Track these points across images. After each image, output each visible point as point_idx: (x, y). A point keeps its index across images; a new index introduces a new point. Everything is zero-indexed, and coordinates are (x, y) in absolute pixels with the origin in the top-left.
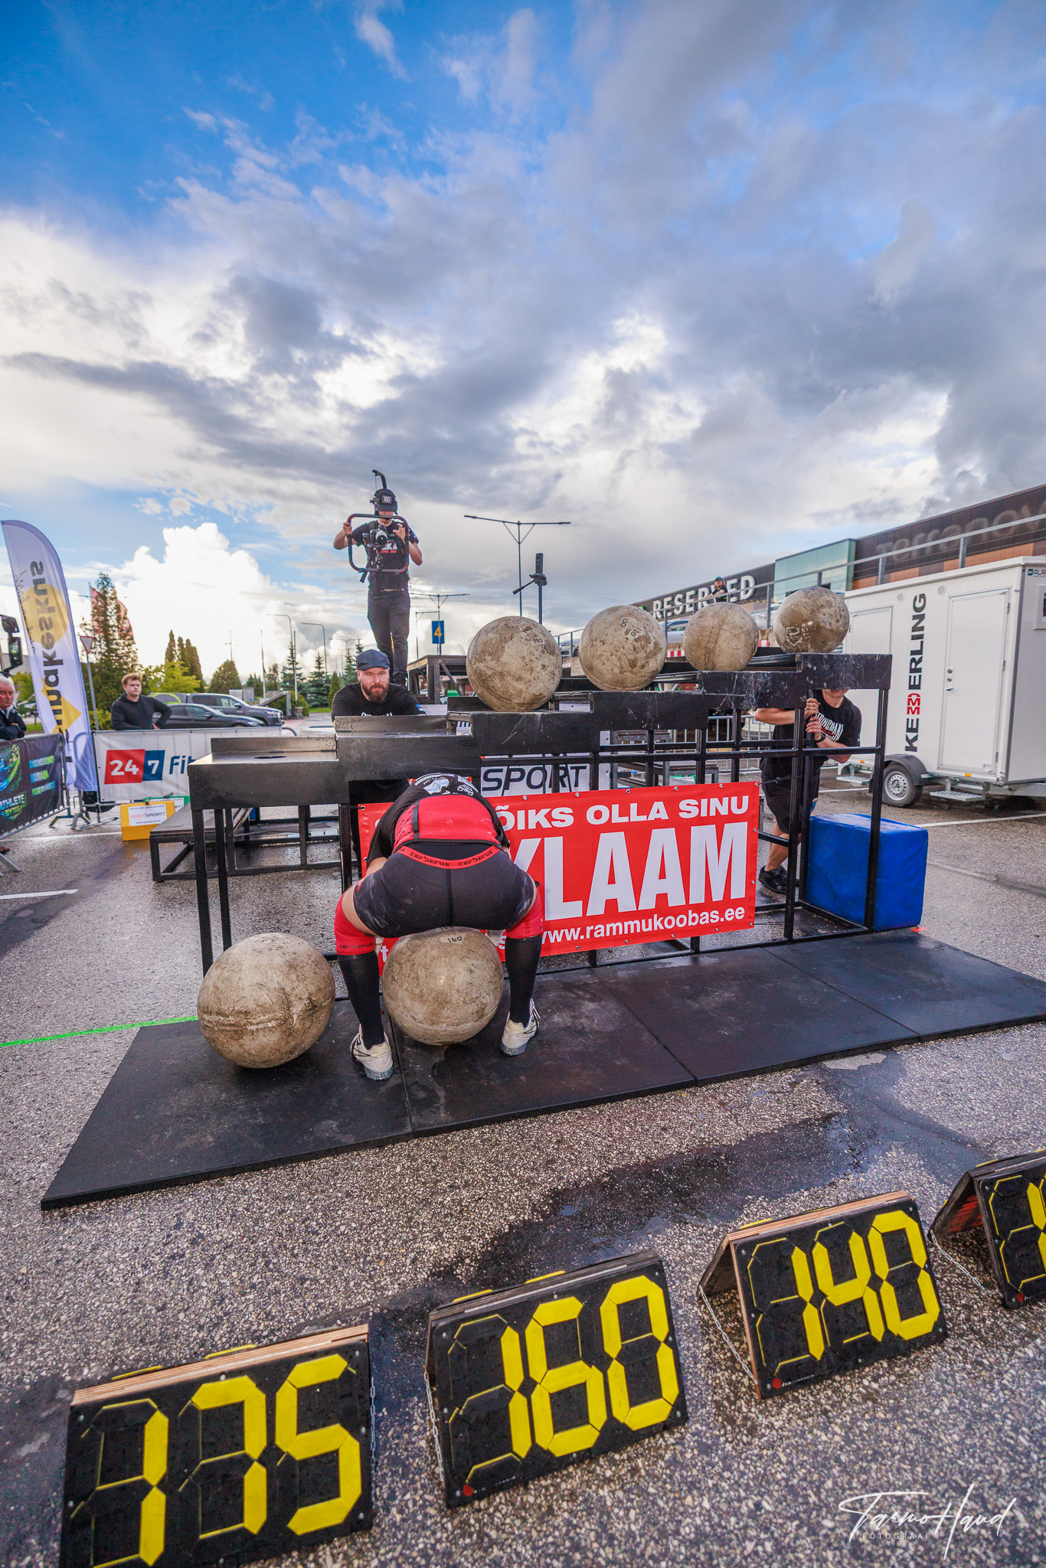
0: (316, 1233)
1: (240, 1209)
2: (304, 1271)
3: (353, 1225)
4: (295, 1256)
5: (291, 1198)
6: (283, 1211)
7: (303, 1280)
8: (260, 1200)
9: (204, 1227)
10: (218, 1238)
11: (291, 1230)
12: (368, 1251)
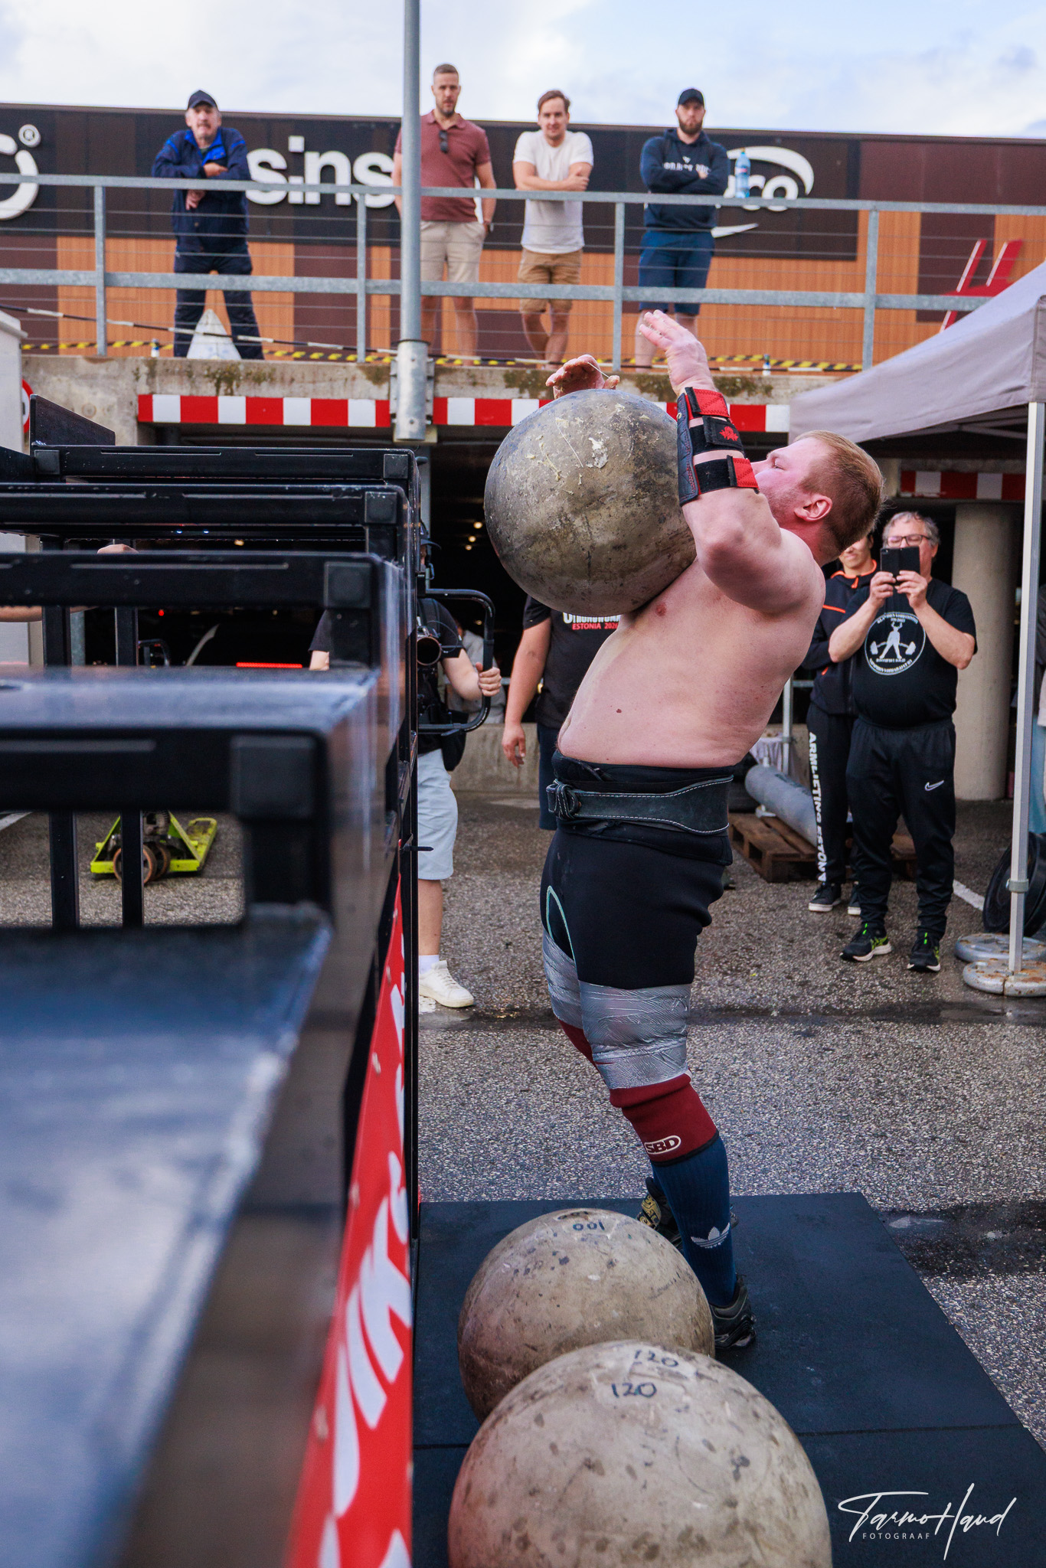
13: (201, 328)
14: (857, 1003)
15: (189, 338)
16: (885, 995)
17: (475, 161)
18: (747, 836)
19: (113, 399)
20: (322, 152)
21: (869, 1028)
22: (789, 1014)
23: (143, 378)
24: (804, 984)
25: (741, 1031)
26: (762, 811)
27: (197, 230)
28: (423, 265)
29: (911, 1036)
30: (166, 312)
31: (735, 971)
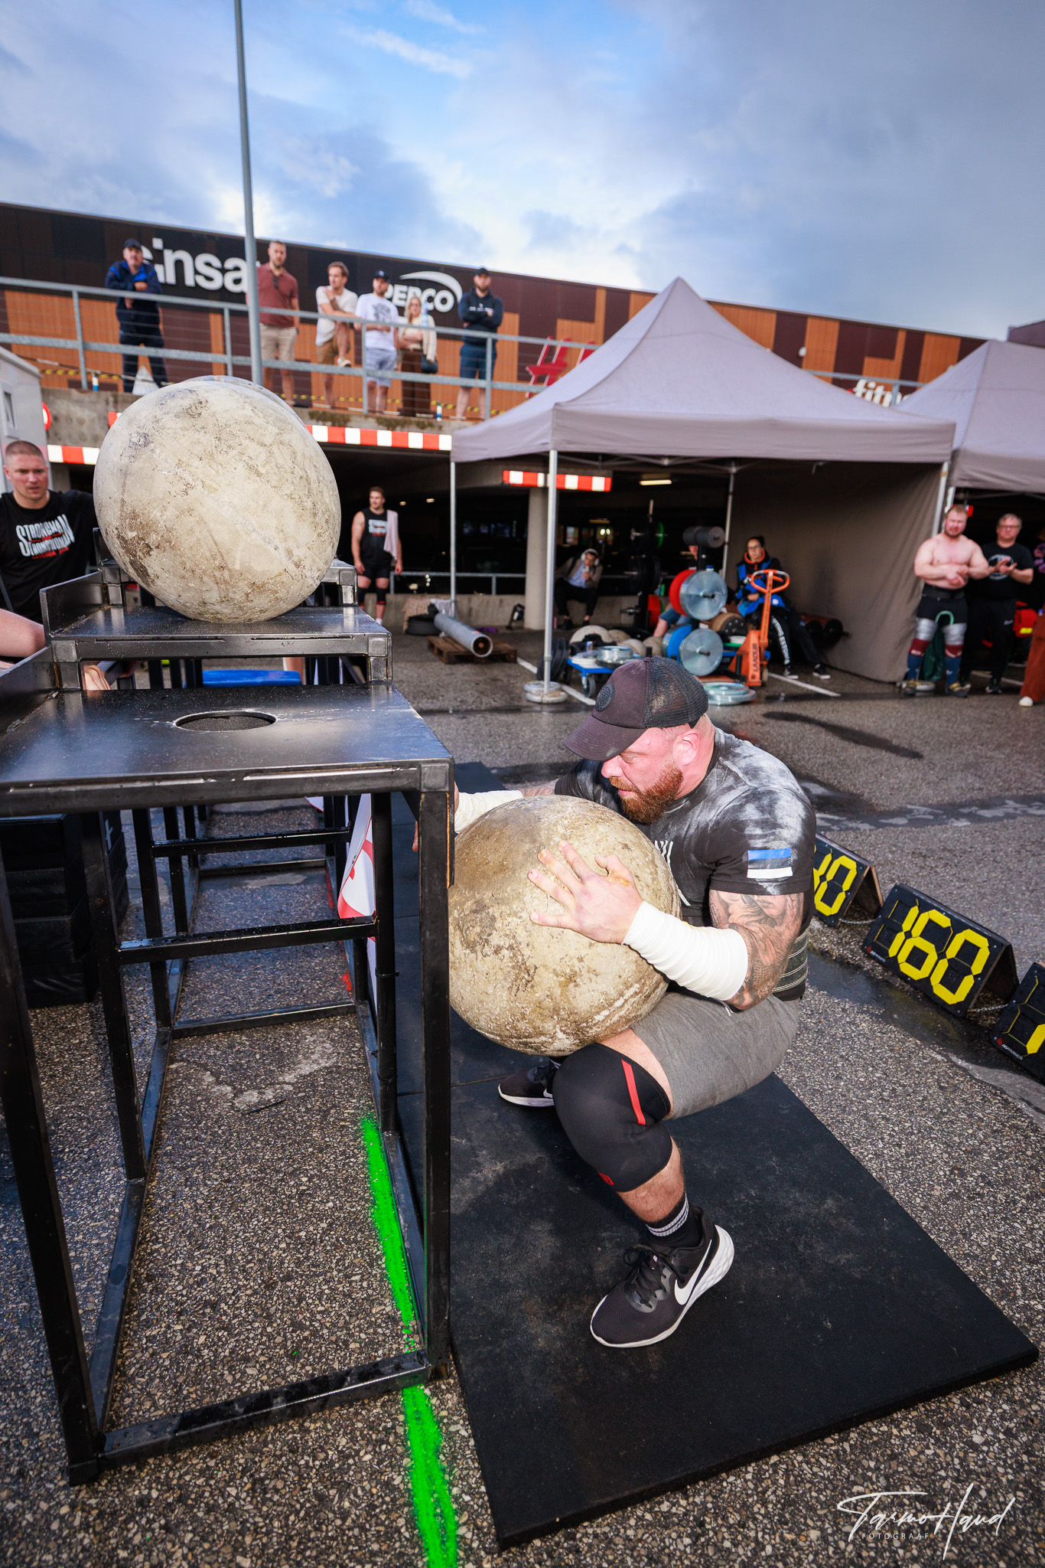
0: (894, 1090)
1: (903, 1151)
2: (934, 1089)
3: (871, 1069)
4: (925, 1098)
5: (866, 1117)
6: (884, 1118)
7: (941, 1088)
8: (882, 1139)
9: (941, 1173)
10: (945, 1156)
11: (900, 1107)
12: (891, 1057)
13: (139, 376)
14: (483, 708)
15: (133, 382)
16: (494, 704)
17: (291, 296)
18: (436, 645)
19: (95, 415)
20: (174, 250)
21: (488, 715)
22: (456, 712)
23: (111, 404)
24: (462, 701)
25: (436, 718)
26: (443, 634)
27: (133, 321)
28: (264, 352)
29: (504, 718)
30: (118, 367)
31: (433, 698)
